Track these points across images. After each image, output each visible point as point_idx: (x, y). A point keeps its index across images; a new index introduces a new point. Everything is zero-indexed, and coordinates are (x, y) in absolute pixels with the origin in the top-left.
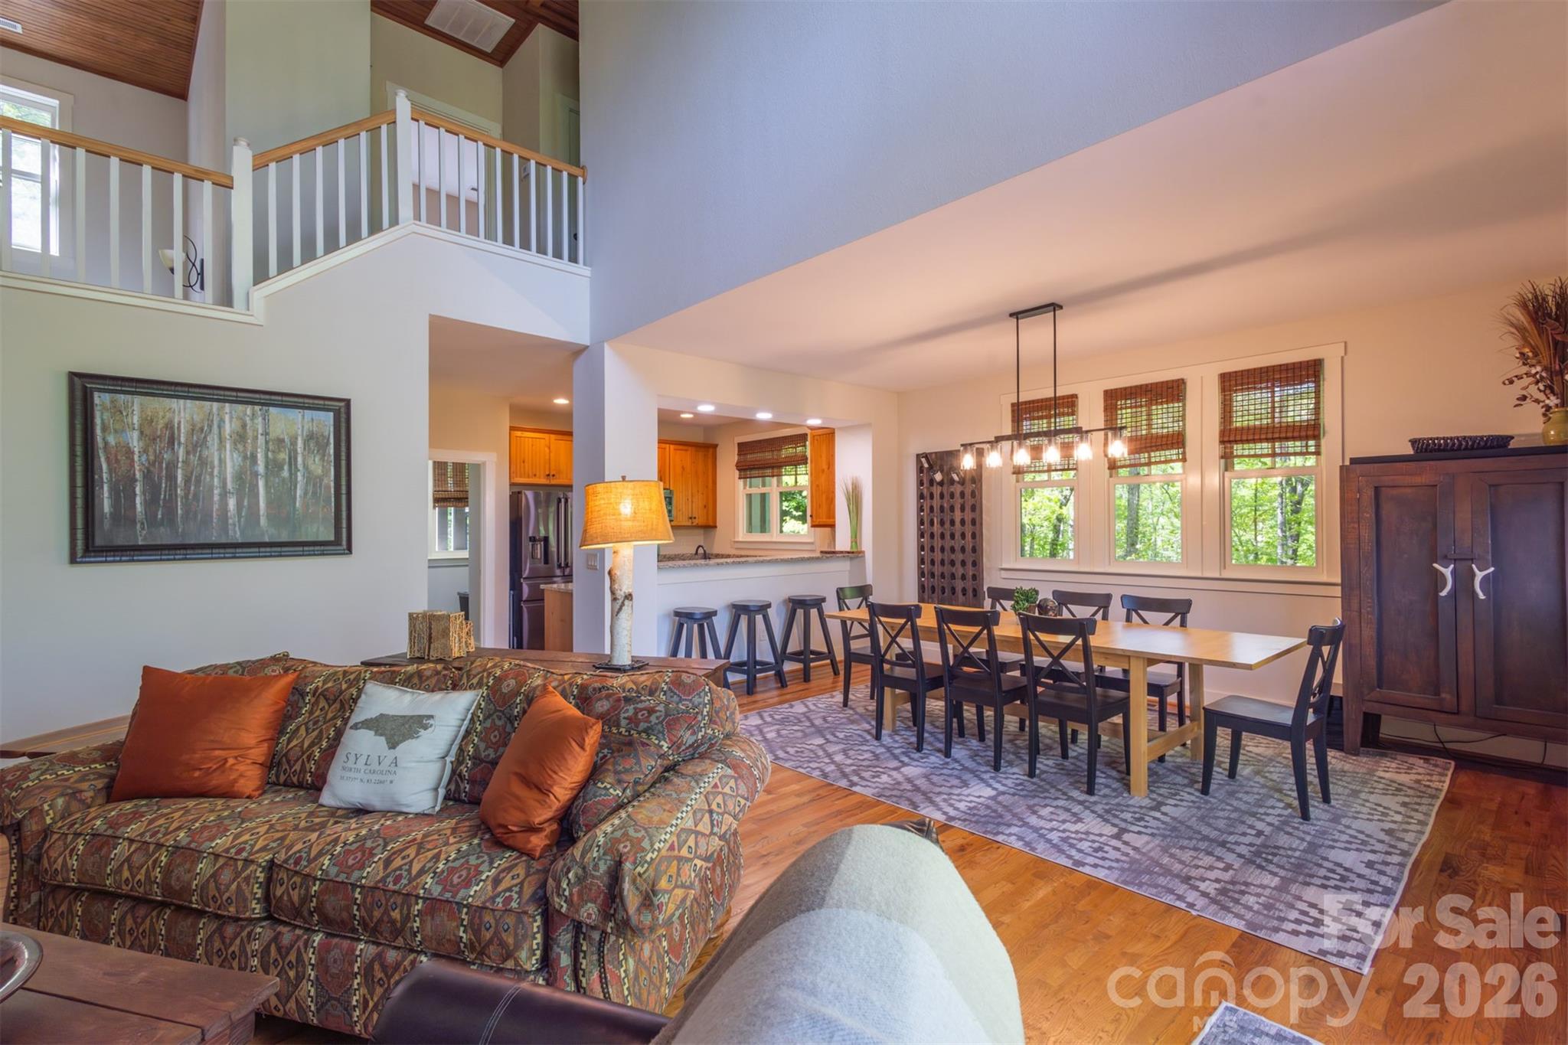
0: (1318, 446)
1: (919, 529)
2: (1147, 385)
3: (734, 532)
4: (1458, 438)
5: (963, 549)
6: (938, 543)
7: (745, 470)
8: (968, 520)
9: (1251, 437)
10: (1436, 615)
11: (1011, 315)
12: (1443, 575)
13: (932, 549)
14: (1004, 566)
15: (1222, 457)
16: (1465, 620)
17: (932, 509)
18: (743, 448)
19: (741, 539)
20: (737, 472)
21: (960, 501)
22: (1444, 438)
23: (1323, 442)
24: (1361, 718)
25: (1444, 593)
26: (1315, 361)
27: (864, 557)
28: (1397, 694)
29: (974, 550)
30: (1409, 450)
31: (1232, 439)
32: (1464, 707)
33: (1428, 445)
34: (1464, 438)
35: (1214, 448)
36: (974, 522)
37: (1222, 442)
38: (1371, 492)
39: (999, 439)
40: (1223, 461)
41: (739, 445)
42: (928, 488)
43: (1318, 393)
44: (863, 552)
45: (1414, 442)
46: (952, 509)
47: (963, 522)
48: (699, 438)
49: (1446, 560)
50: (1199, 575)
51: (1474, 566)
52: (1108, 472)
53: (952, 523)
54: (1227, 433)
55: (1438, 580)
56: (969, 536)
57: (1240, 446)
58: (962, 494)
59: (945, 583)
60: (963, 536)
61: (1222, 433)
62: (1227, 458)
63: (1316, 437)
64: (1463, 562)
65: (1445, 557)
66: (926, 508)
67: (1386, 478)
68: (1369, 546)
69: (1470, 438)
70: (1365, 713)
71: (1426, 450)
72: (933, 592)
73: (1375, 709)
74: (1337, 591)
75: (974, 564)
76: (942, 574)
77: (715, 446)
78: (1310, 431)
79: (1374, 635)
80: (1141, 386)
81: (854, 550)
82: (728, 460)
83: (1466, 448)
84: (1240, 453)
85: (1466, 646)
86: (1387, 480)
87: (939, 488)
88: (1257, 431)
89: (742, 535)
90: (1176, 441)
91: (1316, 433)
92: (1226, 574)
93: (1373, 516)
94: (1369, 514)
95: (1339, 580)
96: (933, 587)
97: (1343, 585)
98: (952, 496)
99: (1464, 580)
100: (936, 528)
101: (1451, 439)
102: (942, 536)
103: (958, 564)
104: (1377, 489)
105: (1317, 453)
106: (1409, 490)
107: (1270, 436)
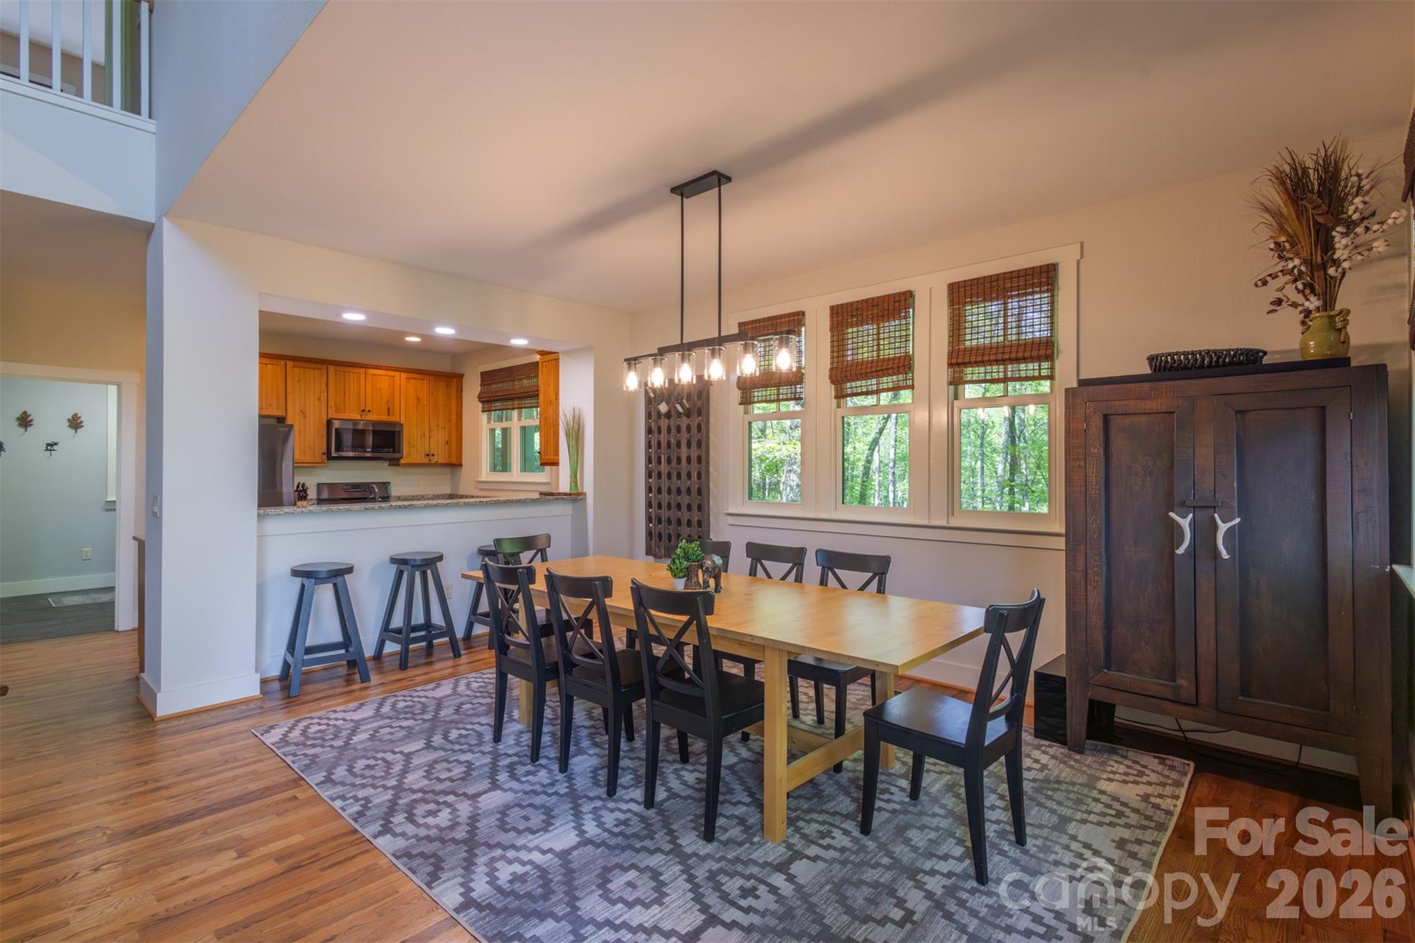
0: (1052, 368)
1: (647, 467)
2: (873, 299)
3: (478, 472)
4: (1200, 353)
5: (689, 491)
6: (665, 483)
7: (490, 402)
8: (694, 457)
9: (979, 359)
10: (1172, 579)
11: (673, 190)
12: (1179, 527)
13: (659, 491)
14: (731, 511)
15: (950, 383)
16: (1206, 585)
17: (659, 444)
18: (487, 377)
19: (483, 479)
20: (480, 405)
21: (687, 436)
22: (1184, 353)
23: (1057, 363)
24: (1087, 704)
25: (1180, 551)
26: (1048, 265)
27: (585, 499)
28: (1128, 678)
29: (699, 492)
30: (1146, 369)
31: (960, 361)
32: (1204, 699)
33: (1167, 362)
34: (1208, 352)
35: (942, 373)
36: (699, 460)
37: (950, 365)
38: (1097, 422)
39: (663, 351)
40: (952, 387)
41: (483, 374)
42: (656, 422)
43: (1052, 303)
44: (585, 494)
45: (1151, 359)
46: (679, 445)
47: (689, 460)
48: (445, 366)
49: (1184, 508)
50: (925, 522)
51: (1216, 515)
52: (835, 401)
53: (679, 460)
54: (955, 355)
55: (1174, 533)
56: (694, 475)
57: (969, 370)
58: (689, 428)
59: (672, 529)
60: (689, 475)
61: (951, 354)
62: (957, 382)
63: (1050, 357)
64: (1204, 509)
65: (1183, 504)
66: (654, 444)
67: (1117, 403)
68: (1096, 490)
69: (1215, 352)
70: (1091, 701)
71: (1165, 369)
72: (660, 540)
73: (1103, 695)
74: (1061, 543)
75: (700, 508)
76: (669, 519)
77: (461, 376)
78: (1044, 351)
79: (1102, 601)
80: (867, 301)
81: (574, 491)
82: (472, 388)
83: (1210, 366)
84: (969, 377)
85: (1206, 618)
86: (1118, 406)
87: (667, 421)
88: (987, 351)
89: (486, 474)
90: (903, 365)
91: (1049, 352)
92: (955, 522)
93: (1102, 451)
94: (1097, 450)
95: (1063, 531)
96: (660, 534)
97: (1067, 535)
98: (679, 429)
99: (1204, 532)
100: (664, 468)
101: (1193, 353)
102: (669, 476)
103: (684, 509)
104: (1106, 418)
105: (1051, 377)
106: (1144, 418)
107: (999, 357)
